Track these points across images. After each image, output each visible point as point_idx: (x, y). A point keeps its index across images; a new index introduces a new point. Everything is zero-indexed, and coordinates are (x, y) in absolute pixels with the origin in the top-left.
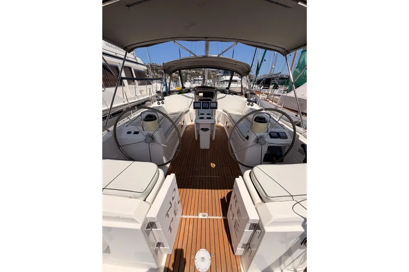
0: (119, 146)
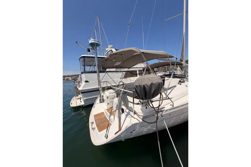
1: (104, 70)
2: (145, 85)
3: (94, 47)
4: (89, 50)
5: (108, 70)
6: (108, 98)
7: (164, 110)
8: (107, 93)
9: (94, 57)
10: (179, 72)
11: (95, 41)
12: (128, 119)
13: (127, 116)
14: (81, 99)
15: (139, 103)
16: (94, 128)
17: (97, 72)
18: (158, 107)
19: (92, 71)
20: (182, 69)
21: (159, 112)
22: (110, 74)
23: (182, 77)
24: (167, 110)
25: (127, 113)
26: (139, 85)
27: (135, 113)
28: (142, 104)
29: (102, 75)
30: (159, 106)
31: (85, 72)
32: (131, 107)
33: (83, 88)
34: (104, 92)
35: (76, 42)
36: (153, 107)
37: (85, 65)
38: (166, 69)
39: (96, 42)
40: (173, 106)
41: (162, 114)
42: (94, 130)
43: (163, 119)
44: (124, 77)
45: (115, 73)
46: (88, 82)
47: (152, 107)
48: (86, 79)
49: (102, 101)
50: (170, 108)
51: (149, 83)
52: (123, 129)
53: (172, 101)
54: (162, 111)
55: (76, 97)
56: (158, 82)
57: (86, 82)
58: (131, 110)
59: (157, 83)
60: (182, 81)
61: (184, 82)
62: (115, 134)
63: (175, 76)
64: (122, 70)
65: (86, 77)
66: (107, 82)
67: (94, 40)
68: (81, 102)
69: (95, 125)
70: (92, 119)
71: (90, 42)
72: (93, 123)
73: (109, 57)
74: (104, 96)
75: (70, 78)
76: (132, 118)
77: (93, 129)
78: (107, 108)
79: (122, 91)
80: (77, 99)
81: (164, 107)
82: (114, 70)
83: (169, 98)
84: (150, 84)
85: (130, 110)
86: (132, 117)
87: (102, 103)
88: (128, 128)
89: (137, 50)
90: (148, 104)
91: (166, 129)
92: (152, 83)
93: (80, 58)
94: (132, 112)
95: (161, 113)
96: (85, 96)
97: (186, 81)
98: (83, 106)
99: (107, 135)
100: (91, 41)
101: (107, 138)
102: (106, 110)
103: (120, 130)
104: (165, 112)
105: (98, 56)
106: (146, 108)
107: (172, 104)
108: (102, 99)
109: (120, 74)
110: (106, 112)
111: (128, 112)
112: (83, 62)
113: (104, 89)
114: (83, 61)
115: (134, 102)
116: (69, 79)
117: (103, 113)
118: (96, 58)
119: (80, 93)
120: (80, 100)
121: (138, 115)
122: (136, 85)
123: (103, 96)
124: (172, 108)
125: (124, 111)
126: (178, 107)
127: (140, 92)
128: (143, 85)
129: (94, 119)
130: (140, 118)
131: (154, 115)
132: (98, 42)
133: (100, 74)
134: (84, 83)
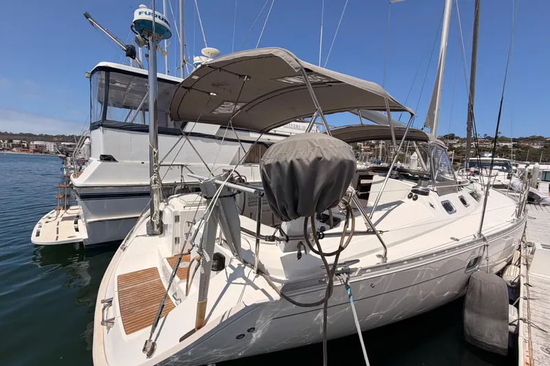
1: (178, 126)
2: (297, 163)
3: (150, 39)
4: (131, 53)
6: (177, 219)
7: (355, 270)
8: (177, 203)
9: (146, 77)
10: (415, 163)
11: (155, 16)
12: (235, 289)
13: (230, 280)
14: (80, 221)
15: (278, 234)
16: (111, 321)
17: (151, 128)
18: (337, 253)
19: (132, 124)
20: (425, 156)
21: (338, 274)
22: (198, 142)
23: (422, 178)
24: (364, 270)
25: (232, 271)
26: (276, 161)
27: (260, 271)
28: (287, 241)
29: (166, 141)
30: (341, 248)
31: (104, 124)
32: (250, 251)
33: (91, 178)
34: (167, 202)
35: (87, 16)
36: (320, 252)
37: (110, 102)
38: (380, 157)
39: (157, 20)
40: (384, 257)
41: (348, 279)
42: (109, 328)
43: (350, 296)
44: (245, 162)
45: (214, 144)
46: (114, 160)
47: (317, 250)
48: (106, 147)
49: (156, 230)
50: (374, 264)
51: (308, 157)
52: (212, 322)
53: (386, 244)
54: (348, 272)
55: (62, 212)
56: (340, 157)
57: (106, 158)
58: (247, 259)
59: (336, 159)
60: (420, 188)
61: (425, 193)
62: (181, 340)
63: (402, 175)
64: (242, 135)
65: (105, 139)
66: (182, 166)
67: (151, 11)
68: (77, 230)
69: (115, 311)
70: (108, 288)
71: (137, 17)
72: (110, 302)
73: (196, 77)
74: (167, 212)
75: (51, 147)
76: (249, 287)
77: (109, 323)
78: (170, 255)
79: (221, 188)
80: (64, 219)
81: (358, 261)
82: (213, 129)
83: (374, 232)
84: (312, 159)
85: (245, 262)
86: (249, 282)
87: (158, 237)
88: (228, 319)
89: (291, 58)
90: (305, 244)
91: (357, 334)
92: (319, 159)
93: (93, 72)
94: (252, 266)
95: (344, 276)
97: (433, 191)
98: (81, 244)
99: (154, 344)
100: (140, 13)
101: (150, 354)
102: (166, 261)
103: (200, 325)
104: (359, 275)
105: (159, 75)
106: (299, 255)
107: (382, 252)
108: (156, 221)
109: (232, 150)
110: (164, 269)
111: (236, 266)
112: (104, 89)
113: (168, 191)
114: (101, 85)
115: (261, 233)
116: (45, 147)
117: (153, 272)
118: (151, 79)
119: (78, 199)
120: (76, 223)
121: (270, 278)
122: (266, 163)
123: (161, 213)
124: (381, 264)
125: (227, 263)
126: (400, 263)
127: (279, 187)
128: (289, 161)
129: (116, 289)
130: (274, 287)
131: (321, 282)
132: (165, 24)
133: (161, 138)
134: (95, 163)
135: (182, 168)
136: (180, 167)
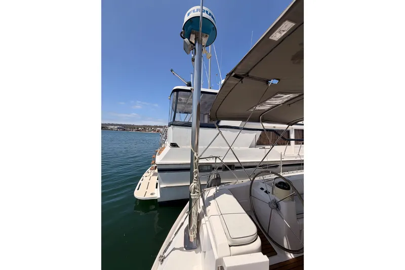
0: (251, 195)
1: (214, 123)
4: (189, 85)
5: (223, 123)
17: (194, 124)
29: (206, 134)
31: (174, 124)
37: (177, 110)
39: (205, 15)
46: (178, 146)
48: (173, 138)
57: (174, 145)
65: (173, 133)
66: (216, 157)
68: (157, 188)
82: (238, 123)
96: (164, 180)
100: (189, 13)
132: (212, 20)
133: (202, 130)
134: (168, 148)
135: (216, 159)
136: (214, 158)
